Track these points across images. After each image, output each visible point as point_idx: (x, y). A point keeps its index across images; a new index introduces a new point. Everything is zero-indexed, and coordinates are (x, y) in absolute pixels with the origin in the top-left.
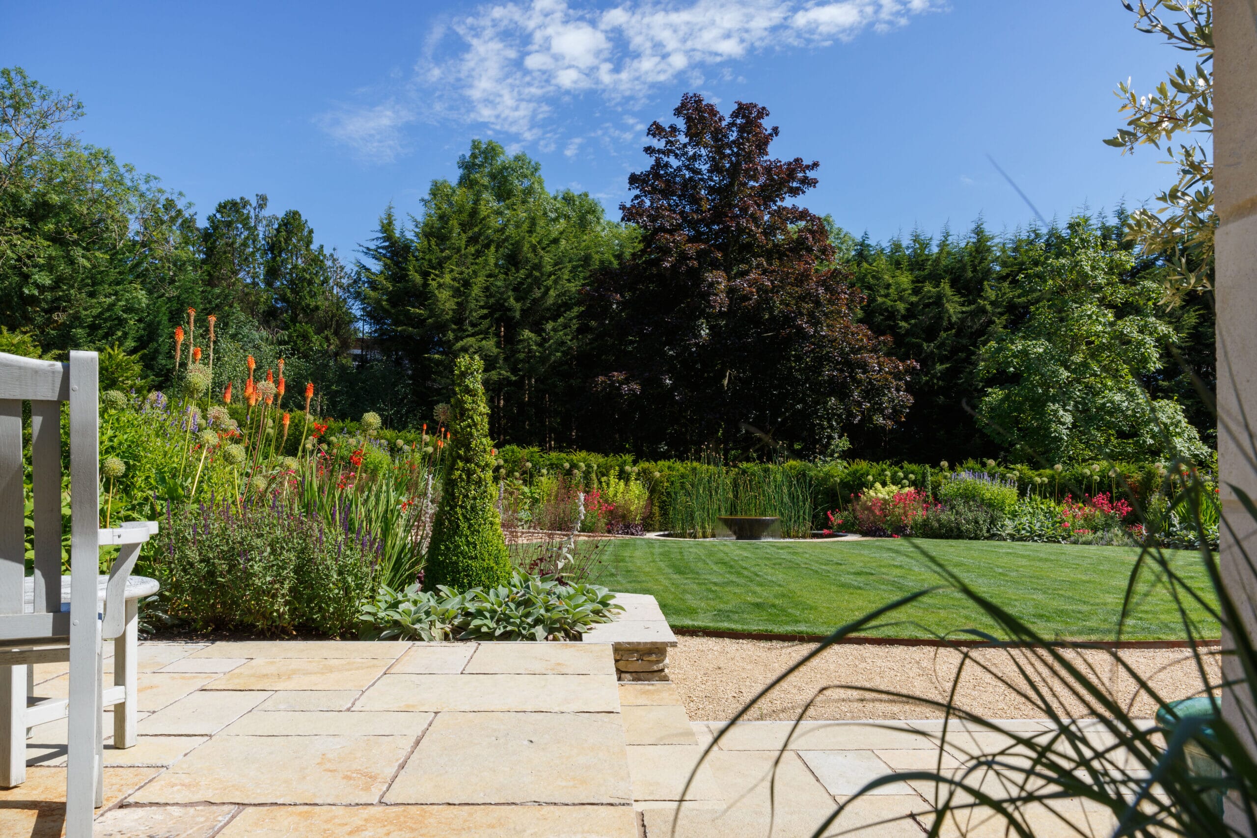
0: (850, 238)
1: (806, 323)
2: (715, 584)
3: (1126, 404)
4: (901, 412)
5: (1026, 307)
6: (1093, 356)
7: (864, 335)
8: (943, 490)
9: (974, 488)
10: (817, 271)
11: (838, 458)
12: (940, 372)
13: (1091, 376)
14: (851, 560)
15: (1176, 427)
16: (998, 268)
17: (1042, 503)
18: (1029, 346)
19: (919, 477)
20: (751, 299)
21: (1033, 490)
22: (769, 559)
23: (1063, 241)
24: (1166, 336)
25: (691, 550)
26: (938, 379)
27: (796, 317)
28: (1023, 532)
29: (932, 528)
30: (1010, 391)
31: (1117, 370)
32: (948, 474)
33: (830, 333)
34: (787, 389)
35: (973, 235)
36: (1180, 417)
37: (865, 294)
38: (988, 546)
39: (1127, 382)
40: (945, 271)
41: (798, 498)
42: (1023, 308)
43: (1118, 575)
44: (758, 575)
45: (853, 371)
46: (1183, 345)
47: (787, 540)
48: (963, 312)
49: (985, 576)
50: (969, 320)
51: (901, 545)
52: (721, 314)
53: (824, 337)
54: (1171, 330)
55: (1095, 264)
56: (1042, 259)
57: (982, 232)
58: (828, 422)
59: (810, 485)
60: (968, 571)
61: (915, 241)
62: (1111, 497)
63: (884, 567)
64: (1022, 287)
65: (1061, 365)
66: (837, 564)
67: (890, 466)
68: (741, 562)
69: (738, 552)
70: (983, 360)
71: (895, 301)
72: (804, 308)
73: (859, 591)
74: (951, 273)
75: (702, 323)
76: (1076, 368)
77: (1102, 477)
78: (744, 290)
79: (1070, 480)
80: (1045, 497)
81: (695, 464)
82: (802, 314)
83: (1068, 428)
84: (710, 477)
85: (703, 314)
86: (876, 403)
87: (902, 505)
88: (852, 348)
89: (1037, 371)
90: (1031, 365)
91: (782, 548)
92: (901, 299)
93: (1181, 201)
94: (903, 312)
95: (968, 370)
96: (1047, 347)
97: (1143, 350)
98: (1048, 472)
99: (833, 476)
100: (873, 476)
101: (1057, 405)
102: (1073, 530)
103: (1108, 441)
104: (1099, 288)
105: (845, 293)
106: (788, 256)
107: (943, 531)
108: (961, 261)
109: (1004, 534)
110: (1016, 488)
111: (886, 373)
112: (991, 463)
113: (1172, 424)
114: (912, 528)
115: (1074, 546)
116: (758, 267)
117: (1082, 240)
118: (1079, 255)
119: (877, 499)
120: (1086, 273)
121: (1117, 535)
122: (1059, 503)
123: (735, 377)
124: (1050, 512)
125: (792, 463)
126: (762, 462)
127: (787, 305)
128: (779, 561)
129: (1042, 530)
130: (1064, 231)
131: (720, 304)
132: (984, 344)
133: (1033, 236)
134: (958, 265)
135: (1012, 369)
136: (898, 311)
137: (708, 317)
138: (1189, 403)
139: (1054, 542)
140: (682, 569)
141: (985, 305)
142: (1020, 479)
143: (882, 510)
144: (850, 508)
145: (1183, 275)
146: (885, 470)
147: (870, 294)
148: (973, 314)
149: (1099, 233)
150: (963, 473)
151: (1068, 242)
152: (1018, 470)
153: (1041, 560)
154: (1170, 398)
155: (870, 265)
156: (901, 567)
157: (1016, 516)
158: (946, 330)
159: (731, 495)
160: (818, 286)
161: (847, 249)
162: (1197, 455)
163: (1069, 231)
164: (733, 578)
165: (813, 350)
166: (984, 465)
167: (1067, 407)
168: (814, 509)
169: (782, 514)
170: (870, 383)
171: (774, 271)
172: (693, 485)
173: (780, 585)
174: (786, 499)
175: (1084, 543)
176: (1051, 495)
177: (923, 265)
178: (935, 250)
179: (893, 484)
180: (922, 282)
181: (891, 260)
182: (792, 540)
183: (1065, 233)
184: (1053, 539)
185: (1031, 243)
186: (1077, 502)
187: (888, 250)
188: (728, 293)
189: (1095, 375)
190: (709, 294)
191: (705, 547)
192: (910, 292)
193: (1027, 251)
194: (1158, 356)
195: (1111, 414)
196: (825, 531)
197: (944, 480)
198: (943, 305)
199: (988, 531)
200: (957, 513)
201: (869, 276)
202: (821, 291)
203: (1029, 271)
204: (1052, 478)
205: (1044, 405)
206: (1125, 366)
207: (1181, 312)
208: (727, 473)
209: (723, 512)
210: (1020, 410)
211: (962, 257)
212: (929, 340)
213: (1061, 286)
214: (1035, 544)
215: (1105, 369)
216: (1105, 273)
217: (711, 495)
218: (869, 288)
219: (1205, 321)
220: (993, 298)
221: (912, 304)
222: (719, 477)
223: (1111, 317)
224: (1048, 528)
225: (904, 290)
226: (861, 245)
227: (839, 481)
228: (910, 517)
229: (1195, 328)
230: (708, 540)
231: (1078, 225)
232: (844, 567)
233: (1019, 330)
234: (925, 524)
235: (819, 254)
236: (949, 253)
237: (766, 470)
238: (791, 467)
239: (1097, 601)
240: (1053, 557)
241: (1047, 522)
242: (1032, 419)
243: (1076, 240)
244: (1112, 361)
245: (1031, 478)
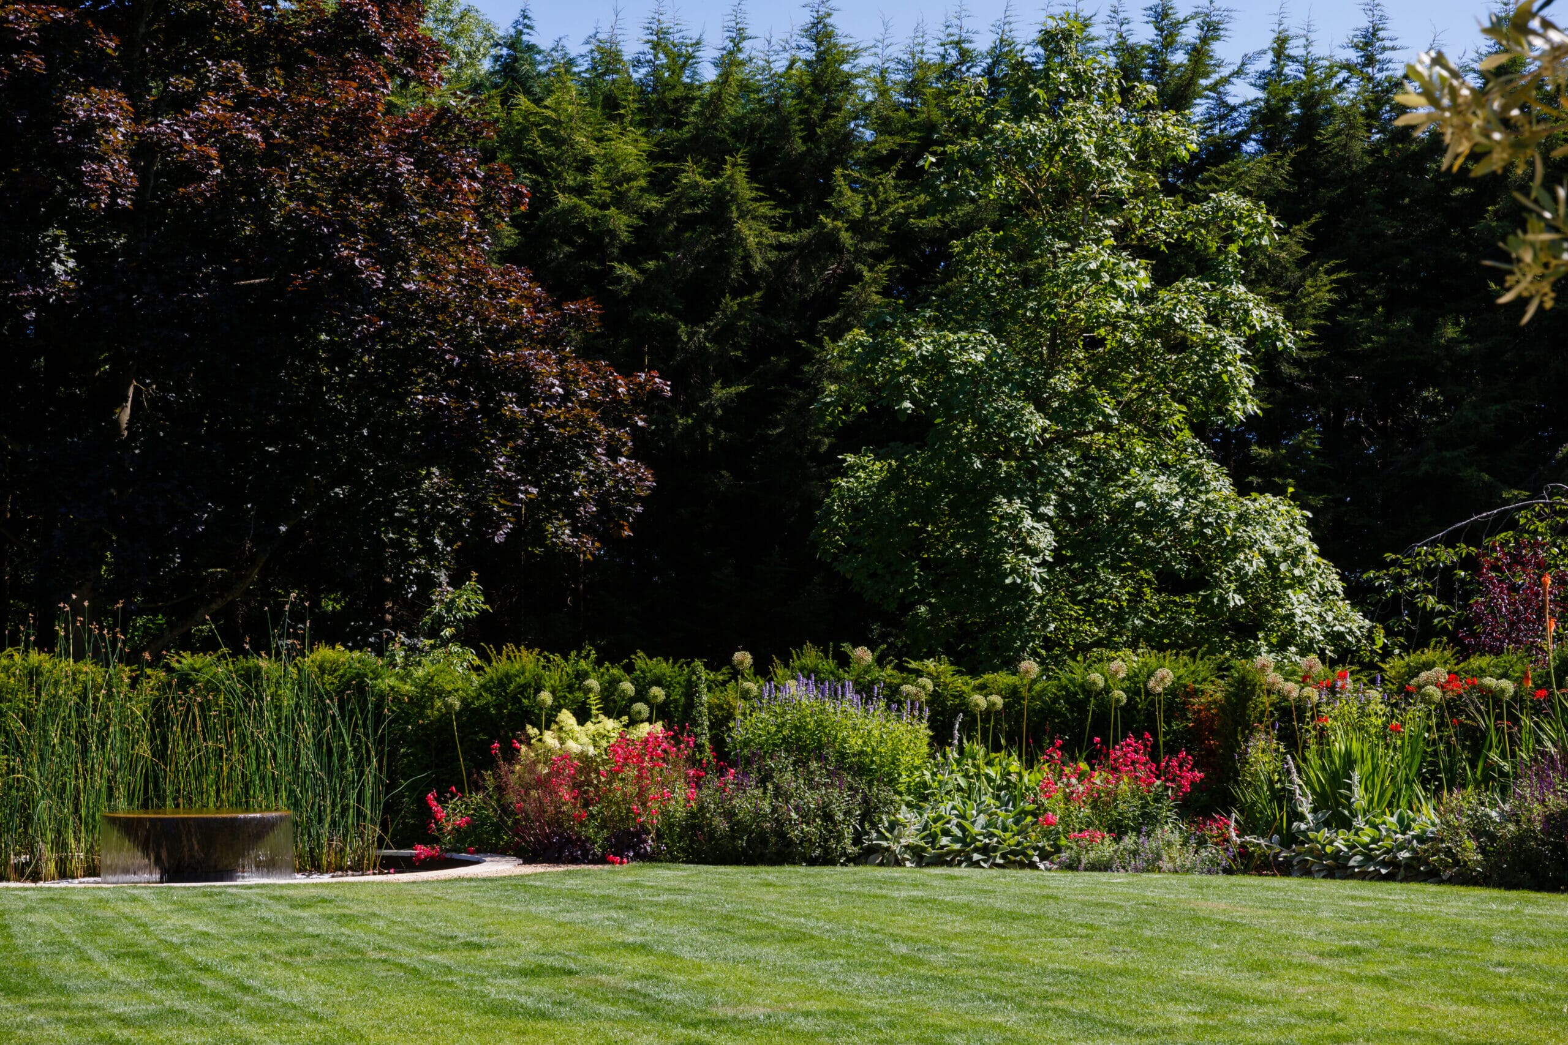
0: (478, 23)
1: (362, 255)
2: (124, 1021)
3: (1179, 503)
4: (622, 511)
5: (940, 240)
6: (1101, 378)
7: (521, 297)
8: (739, 731)
9: (819, 723)
10: (390, 107)
11: (453, 638)
12: (723, 405)
13: (1097, 429)
14: (506, 935)
15: (1295, 564)
16: (868, 135)
17: (989, 763)
18: (949, 345)
19: (677, 693)
20: (202, 178)
21: (968, 729)
22: (271, 938)
23: (1031, 76)
24: (1268, 335)
25: (33, 918)
26: (718, 424)
27: (333, 236)
28: (945, 841)
29: (711, 835)
30: (902, 464)
31: (1157, 417)
32: (751, 686)
33: (430, 287)
34: (305, 442)
35: (805, 42)
36: (1302, 539)
37: (524, 183)
38: (863, 882)
39: (1181, 448)
40: (734, 134)
41: (343, 755)
42: (931, 242)
43: (1189, 952)
44: (245, 989)
45: (491, 396)
46: (1305, 356)
47: (316, 879)
48: (780, 247)
49: (865, 965)
50: (795, 267)
51: (635, 885)
52: (114, 217)
53: (412, 296)
54: (1279, 318)
55: (1106, 141)
56: (980, 118)
57: (829, 36)
58: (421, 539)
59: (379, 718)
60: (822, 955)
61: (655, 46)
62: (1155, 746)
63: (600, 949)
64: (929, 188)
65: (1027, 398)
66: (469, 946)
67: (599, 662)
68: (190, 952)
69: (176, 920)
70: (835, 377)
71: (604, 206)
72: (355, 212)
73: (545, 1024)
74: (751, 140)
75: (56, 240)
76: (1062, 408)
77: (1133, 692)
78: (182, 150)
79: (1055, 700)
80: (997, 748)
81: (35, 657)
82: (351, 230)
83: (1044, 563)
84: (84, 698)
85: (59, 212)
86: (554, 487)
87: (631, 772)
88: (492, 331)
89: (972, 411)
90: (955, 394)
91: (305, 905)
92: (620, 201)
93: (1538, 42)
94: (624, 236)
95: (793, 402)
96: (994, 350)
97: (1219, 368)
98: (1003, 679)
99: (441, 693)
100: (553, 692)
101: (1017, 503)
102: (1066, 832)
103: (1137, 597)
104: (1114, 203)
105: (473, 177)
106: (311, 62)
107: (742, 843)
108: (775, 108)
109: (896, 848)
110: (925, 724)
111: (583, 404)
112: (864, 655)
113: (1285, 556)
114: (659, 836)
115: (1070, 874)
116: (222, 86)
117: (1076, 76)
118: (1068, 113)
119: (566, 756)
120: (1087, 162)
121: (1169, 844)
122: (1029, 765)
123: (152, 401)
124: (1009, 786)
125: (324, 653)
126: (238, 651)
127: (310, 201)
128: (304, 943)
129: (991, 835)
130: (1029, 50)
131: (112, 187)
132: (837, 334)
133: (954, 54)
134: (767, 120)
135: (907, 404)
136: (612, 234)
137: (74, 222)
138: (1318, 501)
139: (1022, 865)
140: (14, 979)
141: (836, 230)
142: (935, 699)
143: (577, 786)
144: (490, 783)
145: (1557, 230)
146: (586, 675)
147: (536, 183)
148: (809, 253)
149: (1111, 61)
150: (791, 683)
151: (1044, 77)
152: (930, 675)
153: (999, 916)
154: (1278, 491)
155: (538, 101)
156: (643, 948)
157: (925, 798)
158: (736, 294)
159: (144, 749)
160: (396, 152)
161: (469, 55)
162: (1340, 636)
163: (1040, 50)
164: (173, 1000)
165: (381, 331)
166: (844, 661)
167: (1042, 509)
168: (389, 788)
169: (296, 804)
170: (538, 429)
171: (270, 101)
172: (28, 720)
173: (316, 1017)
174: (308, 759)
175: (1094, 867)
176: (1010, 741)
177: (676, 112)
178: (709, 74)
179: (608, 714)
180: (675, 159)
181: (593, 94)
182: (326, 878)
183: (1032, 53)
184: (1017, 859)
185: (948, 73)
186: (1074, 759)
187: (584, 65)
188: (134, 156)
189: (1106, 427)
190: (80, 156)
191: (75, 909)
192: (643, 182)
193: (939, 95)
194: (1251, 384)
195: (1145, 528)
196: (419, 851)
197: (741, 703)
198: (731, 223)
199: (857, 841)
200: (778, 792)
201: (535, 134)
202: (404, 167)
203: (949, 148)
204: (1013, 695)
205: (986, 500)
206: (1176, 405)
207: (1298, 274)
208: (134, 682)
209: (121, 803)
210: (926, 512)
211: (779, 98)
212: (696, 316)
213: (1025, 191)
214: (975, 872)
215: (1129, 413)
216: (1131, 166)
217: (85, 751)
218: (535, 165)
219: (1352, 299)
220: (857, 212)
221: (648, 216)
222: (110, 696)
223: (1143, 280)
224: (1005, 829)
225: (629, 178)
226: (511, 46)
227: (457, 705)
228: (654, 806)
229: (1329, 314)
230: (75, 883)
231: (1067, 36)
232: (488, 954)
233: (924, 301)
234: (695, 823)
235: (398, 62)
236: (745, 88)
237: (251, 677)
238: (322, 669)
239: (1151, 1023)
240: (1027, 909)
241: (1002, 814)
242: (956, 537)
243: (1063, 76)
244: (1146, 393)
245: (961, 695)
